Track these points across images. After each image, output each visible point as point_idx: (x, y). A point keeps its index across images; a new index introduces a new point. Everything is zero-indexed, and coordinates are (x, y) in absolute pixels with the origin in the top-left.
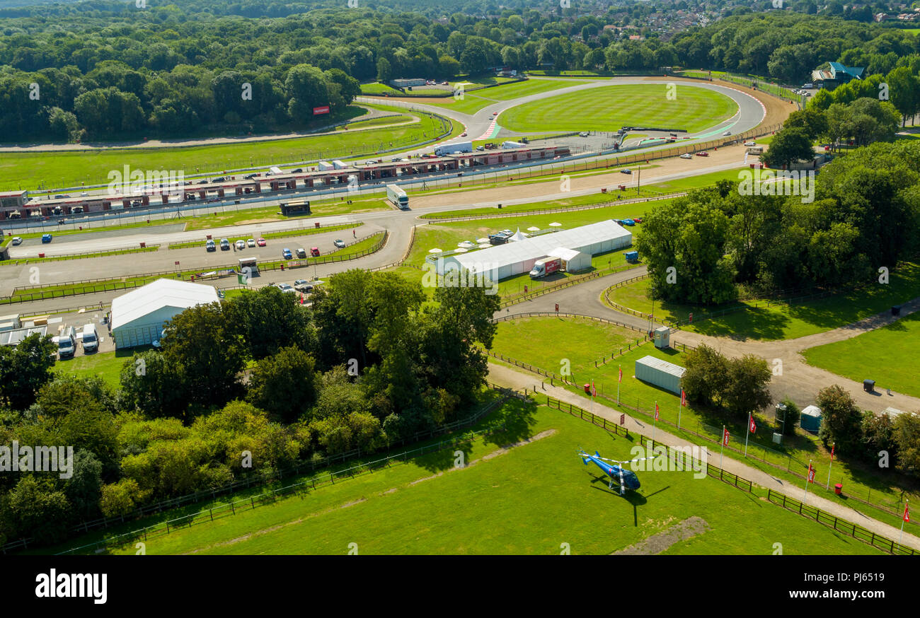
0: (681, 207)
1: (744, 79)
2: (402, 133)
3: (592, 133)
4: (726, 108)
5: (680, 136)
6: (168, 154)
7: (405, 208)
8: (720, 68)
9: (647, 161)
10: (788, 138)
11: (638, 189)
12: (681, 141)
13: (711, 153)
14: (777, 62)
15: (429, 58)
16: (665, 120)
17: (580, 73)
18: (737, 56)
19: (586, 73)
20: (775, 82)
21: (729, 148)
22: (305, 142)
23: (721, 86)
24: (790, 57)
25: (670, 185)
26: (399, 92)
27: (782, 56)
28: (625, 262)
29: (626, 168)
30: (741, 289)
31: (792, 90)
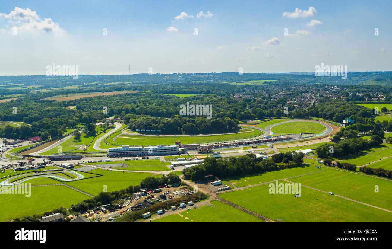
0: (321, 146)
1: (327, 121)
2: (252, 133)
3: (295, 134)
4: (323, 128)
5: (314, 135)
6: (207, 137)
7: (272, 147)
8: (321, 117)
9: (310, 140)
10: (336, 137)
11: (311, 145)
12: (315, 136)
13: (322, 139)
14: (335, 117)
15: (249, 115)
16: (310, 131)
17: (285, 118)
18: (325, 115)
19: (287, 118)
20: (335, 122)
21: (325, 138)
22: (233, 135)
23: (322, 122)
24: (338, 116)
25: (316, 145)
26: (245, 123)
27: (336, 116)
28: (312, 154)
29: (306, 142)
30: (329, 157)
31: (339, 124)
